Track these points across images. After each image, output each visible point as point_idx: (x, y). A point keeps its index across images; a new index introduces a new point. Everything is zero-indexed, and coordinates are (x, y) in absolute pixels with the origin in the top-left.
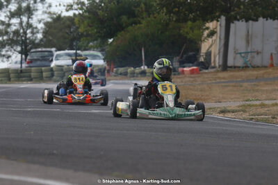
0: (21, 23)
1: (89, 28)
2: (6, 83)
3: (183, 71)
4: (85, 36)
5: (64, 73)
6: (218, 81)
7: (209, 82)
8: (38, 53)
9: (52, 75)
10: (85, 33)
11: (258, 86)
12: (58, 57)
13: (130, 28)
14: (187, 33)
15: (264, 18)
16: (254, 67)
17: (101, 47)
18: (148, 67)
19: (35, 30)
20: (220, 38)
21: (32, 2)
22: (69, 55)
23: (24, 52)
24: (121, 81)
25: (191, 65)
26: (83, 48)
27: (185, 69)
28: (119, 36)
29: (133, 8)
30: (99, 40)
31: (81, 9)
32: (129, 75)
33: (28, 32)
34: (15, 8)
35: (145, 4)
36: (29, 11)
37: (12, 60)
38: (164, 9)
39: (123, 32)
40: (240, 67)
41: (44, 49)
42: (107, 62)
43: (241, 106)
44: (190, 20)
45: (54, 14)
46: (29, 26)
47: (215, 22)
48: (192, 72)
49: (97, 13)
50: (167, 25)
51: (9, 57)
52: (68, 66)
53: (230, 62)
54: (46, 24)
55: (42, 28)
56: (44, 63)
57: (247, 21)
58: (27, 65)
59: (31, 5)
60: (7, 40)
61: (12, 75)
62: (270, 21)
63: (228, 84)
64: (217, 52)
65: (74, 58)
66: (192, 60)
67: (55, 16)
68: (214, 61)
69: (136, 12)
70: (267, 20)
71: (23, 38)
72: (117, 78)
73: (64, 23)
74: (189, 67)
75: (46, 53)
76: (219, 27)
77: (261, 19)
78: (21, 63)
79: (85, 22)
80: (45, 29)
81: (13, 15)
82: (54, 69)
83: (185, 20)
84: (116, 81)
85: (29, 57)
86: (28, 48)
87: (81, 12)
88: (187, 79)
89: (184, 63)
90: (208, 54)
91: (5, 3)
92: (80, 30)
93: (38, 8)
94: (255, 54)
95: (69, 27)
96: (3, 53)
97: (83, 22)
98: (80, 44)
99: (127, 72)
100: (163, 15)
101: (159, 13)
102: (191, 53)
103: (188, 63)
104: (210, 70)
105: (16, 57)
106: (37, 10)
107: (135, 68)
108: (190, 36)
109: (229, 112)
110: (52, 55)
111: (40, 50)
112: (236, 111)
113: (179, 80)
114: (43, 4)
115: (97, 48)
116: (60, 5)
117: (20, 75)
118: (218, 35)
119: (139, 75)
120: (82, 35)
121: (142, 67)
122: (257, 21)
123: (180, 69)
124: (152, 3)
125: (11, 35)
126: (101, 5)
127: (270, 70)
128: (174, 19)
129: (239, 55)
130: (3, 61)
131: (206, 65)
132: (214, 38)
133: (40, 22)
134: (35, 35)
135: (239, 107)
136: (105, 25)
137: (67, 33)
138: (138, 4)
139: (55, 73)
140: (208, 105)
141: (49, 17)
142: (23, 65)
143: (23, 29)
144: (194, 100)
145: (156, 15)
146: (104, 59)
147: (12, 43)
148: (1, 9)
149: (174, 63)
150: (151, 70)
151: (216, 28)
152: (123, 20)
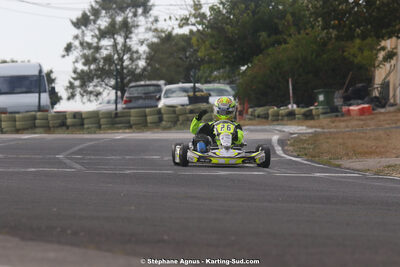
0: (115, 45)
1: (212, 51)
2: (95, 133)
3: (349, 110)
5: (177, 117)
7: (387, 126)
8: (140, 89)
9: (161, 120)
10: (206, 59)
12: (168, 94)
13: (271, 50)
14: (354, 56)
17: (229, 77)
18: (298, 107)
19: (135, 56)
21: (130, 15)
22: (185, 90)
23: (120, 87)
24: (259, 127)
25: (360, 101)
26: (203, 80)
27: (351, 108)
28: (256, 62)
29: (276, 21)
30: (228, 68)
31: (201, 23)
32: (270, 118)
33: (125, 57)
34: (107, 24)
35: (293, 14)
36: (127, 28)
37: (104, 99)
38: (319, 19)
39: (261, 56)
41: (148, 83)
42: (239, 99)
44: (358, 36)
45: (162, 31)
46: (127, 49)
47: (394, 39)
48: (362, 112)
49: (223, 28)
50: (325, 44)
51: (98, 94)
52: (183, 105)
54: (151, 46)
55: (144, 52)
56: (148, 102)
58: (124, 106)
59: (129, 20)
60: (96, 70)
61: (102, 121)
64: (398, 82)
65: (191, 94)
66: (361, 94)
67: (163, 35)
68: (394, 96)
69: (280, 27)
71: (119, 67)
72: (254, 122)
73: (176, 44)
74: (358, 104)
75: (152, 88)
76: (399, 47)
78: (116, 102)
79: (207, 43)
80: (149, 53)
81: (103, 34)
82: (163, 111)
83: (351, 37)
84: (252, 127)
85: (126, 95)
86: (126, 81)
87: (200, 27)
88: (355, 122)
89: (349, 100)
90: (385, 85)
91: (92, 17)
92: (199, 54)
93: (140, 23)
95: (184, 50)
96: (90, 89)
97: (204, 42)
98: (200, 74)
99: (268, 114)
100: (318, 31)
101: (312, 27)
102: (360, 85)
103: (360, 99)
104: (389, 109)
105: (109, 94)
106: (138, 26)
107: (279, 107)
108: (358, 60)
110: (160, 91)
111: (142, 83)
113: (343, 124)
114: (146, 17)
115: (224, 80)
116: (170, 18)
117: (114, 120)
118: (399, 58)
119: (286, 118)
120: (202, 60)
121: (290, 106)
123: (345, 108)
124: (302, 13)
125: (101, 63)
126: (229, 18)
128: (333, 35)
130: (89, 100)
131: (382, 101)
132: (393, 62)
133: (142, 43)
134: (135, 63)
136: (236, 46)
137: (181, 58)
138: (282, 15)
139: (165, 116)
140: (385, 161)
141: (154, 36)
142: (119, 106)
143: (119, 54)
144: (366, 153)
145: (309, 30)
146: (235, 97)
147: (102, 74)
148: (86, 26)
149: (335, 100)
150: (303, 110)
151: (396, 48)
152: (261, 38)
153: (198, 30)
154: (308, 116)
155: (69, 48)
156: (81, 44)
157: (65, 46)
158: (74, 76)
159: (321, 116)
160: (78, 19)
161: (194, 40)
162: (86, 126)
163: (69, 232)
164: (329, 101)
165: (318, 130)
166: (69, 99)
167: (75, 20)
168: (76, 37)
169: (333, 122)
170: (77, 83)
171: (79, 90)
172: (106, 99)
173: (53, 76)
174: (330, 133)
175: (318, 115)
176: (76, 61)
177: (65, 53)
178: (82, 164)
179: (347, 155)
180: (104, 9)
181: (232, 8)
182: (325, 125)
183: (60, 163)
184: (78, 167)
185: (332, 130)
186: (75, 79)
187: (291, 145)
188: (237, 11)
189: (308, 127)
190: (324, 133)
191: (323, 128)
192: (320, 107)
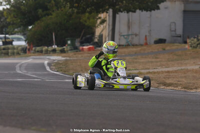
1: (14, 19)
3: (83, 49)
11: (136, 59)
13: (44, 18)
14: (85, 21)
15: (140, 10)
16: (133, 45)
17: (23, 32)
18: (58, 46)
20: (109, 25)
24: (38, 57)
25: (88, 44)
27: (84, 47)
28: (36, 23)
29: (47, 4)
30: (22, 27)
31: (7, 4)
32: (44, 52)
35: (54, 1)
38: (68, 3)
39: (39, 21)
40: (123, 45)
42: (28, 43)
44: (88, 12)
47: (105, 13)
48: (89, 49)
49: (20, 8)
50: (71, 16)
57: (128, 12)
62: (144, 12)
64: (107, 35)
65: (4, 40)
66: (89, 41)
68: (105, 41)
69: (48, 7)
70: (142, 11)
72: (36, 54)
74: (87, 46)
76: (108, 17)
77: (138, 11)
79: (12, 15)
83: (84, 12)
84: (35, 57)
88: (86, 55)
89: (83, 43)
90: (101, 36)
92: (8, 20)
94: (134, 36)
97: (10, 14)
98: (8, 30)
99: (42, 50)
100: (67, 9)
101: (65, 7)
102: (88, 36)
103: (86, 43)
107: (48, 47)
108: (87, 24)
113: (80, 56)
115: (21, 33)
118: (108, 23)
119: (51, 52)
120: (9, 24)
121: (53, 46)
122: (135, 12)
123: (81, 48)
126: (22, 2)
127: (145, 47)
128: (75, 12)
129: (122, 37)
131: (99, 44)
132: (105, 24)
145: (63, 9)
146: (25, 41)
149: (76, 44)
150: (60, 48)
151: (106, 18)
152: (39, 12)
154: (63, 51)
159: (69, 52)
161: (5, 13)
164: (73, 44)
165: (68, 58)
169: (75, 54)
174: (74, 60)
175: (68, 51)
179: (82, 70)
182: (71, 56)
185: (74, 58)
187: (54, 66)
189: (62, 57)
190: (70, 60)
191: (70, 57)
192: (68, 47)
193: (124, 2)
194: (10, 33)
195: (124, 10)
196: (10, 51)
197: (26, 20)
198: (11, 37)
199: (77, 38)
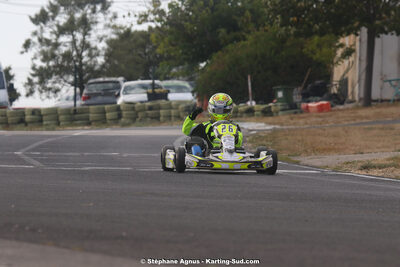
0: (74, 42)
1: (171, 47)
2: (53, 129)
3: (308, 107)
4: (166, 59)
5: (137, 113)
6: (358, 121)
7: (346, 123)
8: (99, 85)
9: (120, 116)
10: (165, 55)
12: (127, 90)
13: (230, 47)
14: (313, 52)
17: (188, 74)
18: (257, 103)
19: (94, 52)
20: (360, 59)
21: (89, 11)
22: (144, 87)
23: (79, 84)
25: (319, 98)
27: (310, 105)
28: (215, 57)
29: (235, 17)
30: (186, 65)
31: (159, 20)
33: (84, 54)
34: (65, 21)
35: (251, 11)
36: (86, 25)
37: (63, 95)
38: (278, 16)
39: (220, 53)
40: (389, 101)
41: (107, 79)
42: (198, 96)
43: (392, 159)
44: (316, 33)
45: (121, 28)
46: (86, 45)
47: (352, 36)
48: (321, 108)
49: (182, 25)
50: (283, 41)
51: (57, 91)
52: (142, 102)
53: (375, 94)
54: (110, 42)
55: (103, 49)
56: (107, 99)
57: (398, 34)
58: (83, 103)
59: (88, 16)
60: (54, 66)
61: (61, 118)
63: (374, 126)
64: (357, 79)
65: (150, 91)
66: (320, 91)
67: (122, 31)
68: (353, 93)
69: (239, 24)
71: (77, 64)
73: (135, 41)
74: (316, 101)
75: (111, 85)
76: (358, 44)
78: (75, 99)
79: (166, 39)
80: (108, 50)
81: (62, 31)
82: (122, 108)
83: (309, 34)
85: (85, 91)
86: (84, 78)
87: (159, 25)
88: (314, 119)
89: (308, 96)
90: (344, 82)
92: (158, 51)
93: (98, 20)
96: (49, 85)
97: (163, 38)
98: (159, 70)
100: (277, 28)
101: (271, 24)
102: (318, 82)
103: (317, 95)
104: (347, 106)
105: (67, 91)
106: (96, 22)
107: (238, 103)
108: (317, 57)
109: (375, 167)
110: (119, 88)
111: (101, 79)
112: (385, 166)
113: (302, 121)
114: (105, 14)
115: (184, 76)
116: (129, 14)
117: (73, 117)
118: (358, 55)
119: (245, 115)
120: (161, 58)
121: (249, 103)
123: (304, 105)
124: (261, 9)
125: (60, 60)
126: (188, 14)
128: (292, 32)
129: (388, 84)
130: (48, 97)
131: (340, 98)
132: (351, 59)
133: (101, 39)
134: (94, 59)
135: (388, 159)
136: (195, 42)
137: (140, 55)
138: (241, 11)
139: (124, 113)
140: (344, 158)
141: (113, 33)
142: (78, 103)
143: (77, 51)
144: (324, 150)
145: (268, 27)
146: (193, 92)
147: (61, 71)
148: (44, 23)
149: (294, 97)
150: (263, 107)
151: (354, 45)
152: (220, 35)
153: (157, 27)
154: (267, 113)
155: (27, 45)
156: (40, 40)
157: (24, 42)
158: (33, 72)
159: (280, 113)
160: (36, 16)
161: (153, 37)
162: (45, 123)
163: (27, 228)
164: (288, 98)
165: (277, 127)
166: (27, 95)
167: (33, 17)
168: (35, 33)
169: (292, 119)
170: (36, 80)
171: (38, 86)
172: (65, 96)
173: (11, 73)
174: (289, 130)
175: (277, 113)
176: (35, 58)
177: (24, 50)
178: (41, 161)
179: (306, 151)
180: (62, 5)
181: (191, 5)
182: (283, 122)
183: (19, 160)
184: (37, 163)
185: (290, 127)
186: (34, 75)
187: (250, 142)
188: (195, 8)
189: (267, 123)
190: (283, 130)
191: (282, 124)
192: (279, 104)
193: (393, 13)
194: (162, 77)
195: (391, 30)
196: (162, 112)
197: (194, 50)
198: (164, 83)
199: (297, 86)
